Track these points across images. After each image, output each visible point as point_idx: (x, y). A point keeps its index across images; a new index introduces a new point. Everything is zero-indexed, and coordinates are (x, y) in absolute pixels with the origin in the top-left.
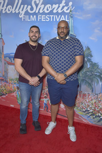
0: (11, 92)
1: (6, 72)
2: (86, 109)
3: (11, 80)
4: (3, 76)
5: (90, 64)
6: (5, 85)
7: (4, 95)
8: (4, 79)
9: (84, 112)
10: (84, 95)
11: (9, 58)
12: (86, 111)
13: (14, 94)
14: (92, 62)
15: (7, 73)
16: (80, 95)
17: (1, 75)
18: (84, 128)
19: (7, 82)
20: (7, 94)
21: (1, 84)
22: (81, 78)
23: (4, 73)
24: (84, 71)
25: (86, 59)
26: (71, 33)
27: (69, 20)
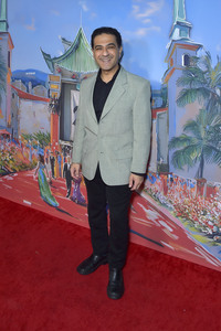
0: (25, 167)
1: (15, 115)
2: (215, 229)
3: (27, 137)
4: (9, 126)
6: (12, 149)
7: (8, 173)
8: (10, 135)
9: (211, 236)
10: (212, 190)
11: (23, 82)
12: (215, 234)
13: (32, 174)
15: (18, 121)
16: (200, 189)
17: (4, 124)
18: (208, 280)
19: (16, 142)
20: (15, 172)
21: (2, 147)
22: (204, 143)
23: (10, 121)
24: (213, 124)
25: (218, 92)
26: (177, 19)
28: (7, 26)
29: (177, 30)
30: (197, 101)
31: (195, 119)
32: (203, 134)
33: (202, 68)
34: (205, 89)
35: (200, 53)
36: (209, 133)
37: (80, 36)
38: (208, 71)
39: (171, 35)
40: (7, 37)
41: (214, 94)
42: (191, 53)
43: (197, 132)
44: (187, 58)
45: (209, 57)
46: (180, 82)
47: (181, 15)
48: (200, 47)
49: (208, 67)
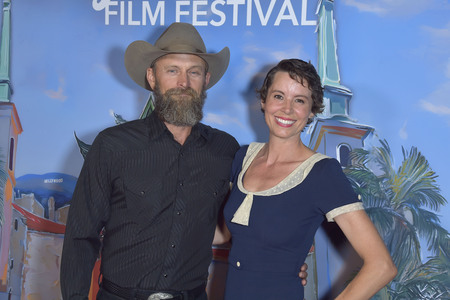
5: (435, 245)
11: (38, 198)
14: (443, 231)
24: (403, 280)
25: (408, 216)
26: (326, 81)
27: (317, 18)
28: (11, 92)
29: (326, 101)
33: (376, 170)
34: (382, 211)
35: (369, 143)
38: (387, 176)
40: (9, 112)
41: (401, 220)
42: (352, 143)
44: (344, 151)
45: (386, 150)
47: (331, 75)
48: (368, 131)
49: (386, 168)
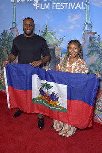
9: (101, 111)
26: (87, 22)
27: (85, 7)
28: (16, 25)
29: (87, 26)
30: (95, 55)
31: (94, 63)
32: (97, 69)
33: (97, 42)
34: (98, 50)
35: (96, 36)
36: (100, 68)
37: (47, 29)
38: (99, 43)
39: (84, 28)
40: (16, 29)
42: (92, 36)
43: (95, 68)
44: (90, 37)
45: (99, 37)
46: (88, 47)
47: (88, 20)
48: (96, 33)
49: (99, 41)
